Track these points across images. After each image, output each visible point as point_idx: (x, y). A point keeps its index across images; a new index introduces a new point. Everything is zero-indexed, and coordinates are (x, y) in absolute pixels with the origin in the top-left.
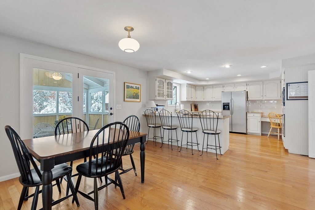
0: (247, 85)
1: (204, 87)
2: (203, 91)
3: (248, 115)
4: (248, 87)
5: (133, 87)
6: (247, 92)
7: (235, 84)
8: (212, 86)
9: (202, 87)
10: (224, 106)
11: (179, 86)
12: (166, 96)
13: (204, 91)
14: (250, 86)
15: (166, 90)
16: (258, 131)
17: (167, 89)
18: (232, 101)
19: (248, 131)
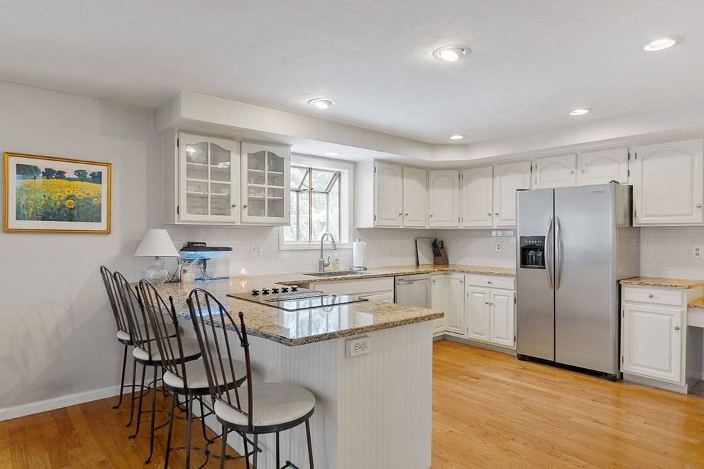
0: (633, 156)
1: (460, 174)
2: (457, 191)
3: (629, 292)
4: (635, 166)
5: (61, 175)
6: (631, 188)
7: (579, 156)
8: (491, 168)
9: (455, 175)
10: (525, 251)
11: (347, 171)
12: (245, 211)
13: (460, 187)
14: (645, 162)
15: (246, 184)
16: (670, 371)
17: (249, 181)
18: (557, 228)
19: (625, 368)
